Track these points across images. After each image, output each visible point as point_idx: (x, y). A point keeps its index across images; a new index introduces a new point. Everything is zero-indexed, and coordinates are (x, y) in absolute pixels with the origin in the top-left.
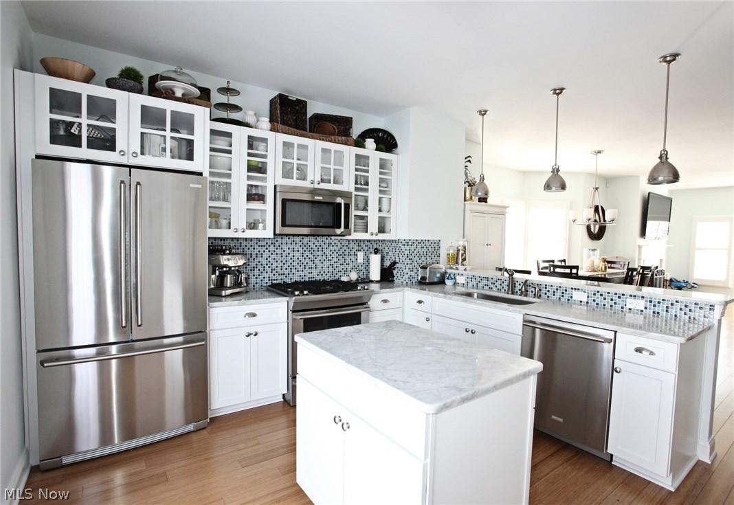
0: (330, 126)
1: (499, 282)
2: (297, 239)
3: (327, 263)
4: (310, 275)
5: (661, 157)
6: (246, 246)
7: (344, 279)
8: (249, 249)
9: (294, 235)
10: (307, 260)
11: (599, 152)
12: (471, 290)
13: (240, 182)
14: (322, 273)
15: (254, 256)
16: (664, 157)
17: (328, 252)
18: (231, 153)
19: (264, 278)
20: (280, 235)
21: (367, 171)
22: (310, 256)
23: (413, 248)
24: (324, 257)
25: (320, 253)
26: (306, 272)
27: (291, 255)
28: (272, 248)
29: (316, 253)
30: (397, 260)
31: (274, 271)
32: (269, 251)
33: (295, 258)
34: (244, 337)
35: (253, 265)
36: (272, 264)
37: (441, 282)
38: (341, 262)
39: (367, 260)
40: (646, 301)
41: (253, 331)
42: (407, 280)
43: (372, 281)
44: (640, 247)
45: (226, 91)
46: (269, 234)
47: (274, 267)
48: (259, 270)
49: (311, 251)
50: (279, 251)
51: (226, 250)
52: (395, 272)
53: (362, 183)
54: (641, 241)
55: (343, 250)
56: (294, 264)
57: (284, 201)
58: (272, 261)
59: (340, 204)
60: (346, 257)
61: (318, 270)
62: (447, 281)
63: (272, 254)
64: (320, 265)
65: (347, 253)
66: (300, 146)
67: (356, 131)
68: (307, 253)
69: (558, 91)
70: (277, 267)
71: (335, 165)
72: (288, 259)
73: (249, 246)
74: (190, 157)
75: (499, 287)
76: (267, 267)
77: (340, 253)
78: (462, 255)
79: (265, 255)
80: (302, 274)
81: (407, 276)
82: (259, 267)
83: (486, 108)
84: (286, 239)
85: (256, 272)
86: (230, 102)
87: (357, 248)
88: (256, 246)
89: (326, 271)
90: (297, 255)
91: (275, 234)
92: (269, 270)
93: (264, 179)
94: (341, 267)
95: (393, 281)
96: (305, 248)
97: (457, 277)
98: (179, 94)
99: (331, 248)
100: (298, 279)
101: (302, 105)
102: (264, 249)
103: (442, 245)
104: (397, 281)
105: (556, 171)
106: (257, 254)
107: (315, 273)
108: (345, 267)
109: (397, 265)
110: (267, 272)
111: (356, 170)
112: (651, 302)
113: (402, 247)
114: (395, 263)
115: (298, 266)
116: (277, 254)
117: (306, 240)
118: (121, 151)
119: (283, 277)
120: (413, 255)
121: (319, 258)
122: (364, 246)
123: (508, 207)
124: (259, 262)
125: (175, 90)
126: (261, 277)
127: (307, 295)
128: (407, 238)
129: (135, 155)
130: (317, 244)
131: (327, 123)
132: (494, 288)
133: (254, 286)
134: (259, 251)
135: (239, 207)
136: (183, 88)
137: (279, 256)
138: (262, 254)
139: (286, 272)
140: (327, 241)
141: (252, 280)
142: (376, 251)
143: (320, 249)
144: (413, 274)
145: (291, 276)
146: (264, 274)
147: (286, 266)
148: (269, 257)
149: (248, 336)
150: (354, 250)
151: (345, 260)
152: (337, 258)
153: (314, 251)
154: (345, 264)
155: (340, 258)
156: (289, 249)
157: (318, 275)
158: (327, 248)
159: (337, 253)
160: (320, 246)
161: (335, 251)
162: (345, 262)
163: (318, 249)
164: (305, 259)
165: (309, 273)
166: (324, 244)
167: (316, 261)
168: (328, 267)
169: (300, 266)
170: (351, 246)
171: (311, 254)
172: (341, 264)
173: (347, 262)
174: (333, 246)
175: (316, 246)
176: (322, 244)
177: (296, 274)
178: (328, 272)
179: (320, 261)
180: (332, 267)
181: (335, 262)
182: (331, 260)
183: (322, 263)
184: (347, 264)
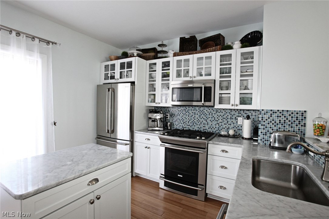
2: (197, 108)
3: (215, 122)
4: (204, 128)
7: (224, 133)
9: (195, 106)
10: (202, 120)
13: (159, 82)
14: (212, 127)
17: (215, 116)
18: (156, 71)
19: (180, 126)
21: (230, 64)
22: (204, 117)
24: (213, 119)
25: (211, 116)
26: (202, 126)
27: (194, 116)
31: (185, 124)
33: (196, 118)
36: (184, 120)
41: (148, 146)
42: (259, 141)
45: (161, 45)
47: (185, 121)
49: (205, 115)
55: (226, 115)
56: (195, 121)
57: (173, 89)
58: (184, 118)
60: (229, 120)
61: (209, 126)
62: (294, 150)
63: (184, 115)
65: (229, 117)
68: (203, 116)
70: (186, 121)
71: (206, 65)
72: (192, 118)
77: (225, 117)
79: (181, 115)
80: (200, 127)
81: (259, 138)
82: (178, 120)
84: (191, 108)
85: (177, 123)
89: (214, 127)
90: (197, 116)
92: (182, 122)
93: (169, 80)
94: (224, 126)
96: (201, 113)
99: (218, 114)
100: (197, 129)
103: (308, 115)
107: (207, 127)
108: (227, 126)
110: (181, 123)
111: (222, 65)
115: (197, 122)
116: (186, 115)
117: (202, 109)
119: (189, 127)
121: (210, 119)
122: (243, 114)
124: (178, 118)
125: (134, 53)
127: (167, 135)
130: (209, 111)
135: (158, 94)
139: (191, 124)
142: (248, 118)
145: (193, 127)
146: (180, 124)
147: (191, 121)
148: (183, 116)
149: (146, 148)
150: (235, 116)
151: (228, 121)
152: (222, 120)
153: (207, 115)
154: (227, 124)
155: (224, 120)
156: (192, 113)
157: (209, 128)
158: (215, 114)
159: (222, 117)
160: (211, 112)
161: (220, 115)
162: (228, 123)
163: (209, 113)
164: (201, 118)
165: (203, 127)
166: (213, 111)
167: (208, 120)
168: (216, 125)
169: (198, 122)
170: (232, 113)
171: (205, 116)
172: (224, 124)
173: (229, 123)
174: (219, 112)
175: (208, 112)
176: (212, 111)
177: (196, 126)
178: (216, 128)
179: (210, 120)
180: (219, 125)
181: (220, 122)
182: (217, 121)
183: (212, 122)
184: (229, 124)
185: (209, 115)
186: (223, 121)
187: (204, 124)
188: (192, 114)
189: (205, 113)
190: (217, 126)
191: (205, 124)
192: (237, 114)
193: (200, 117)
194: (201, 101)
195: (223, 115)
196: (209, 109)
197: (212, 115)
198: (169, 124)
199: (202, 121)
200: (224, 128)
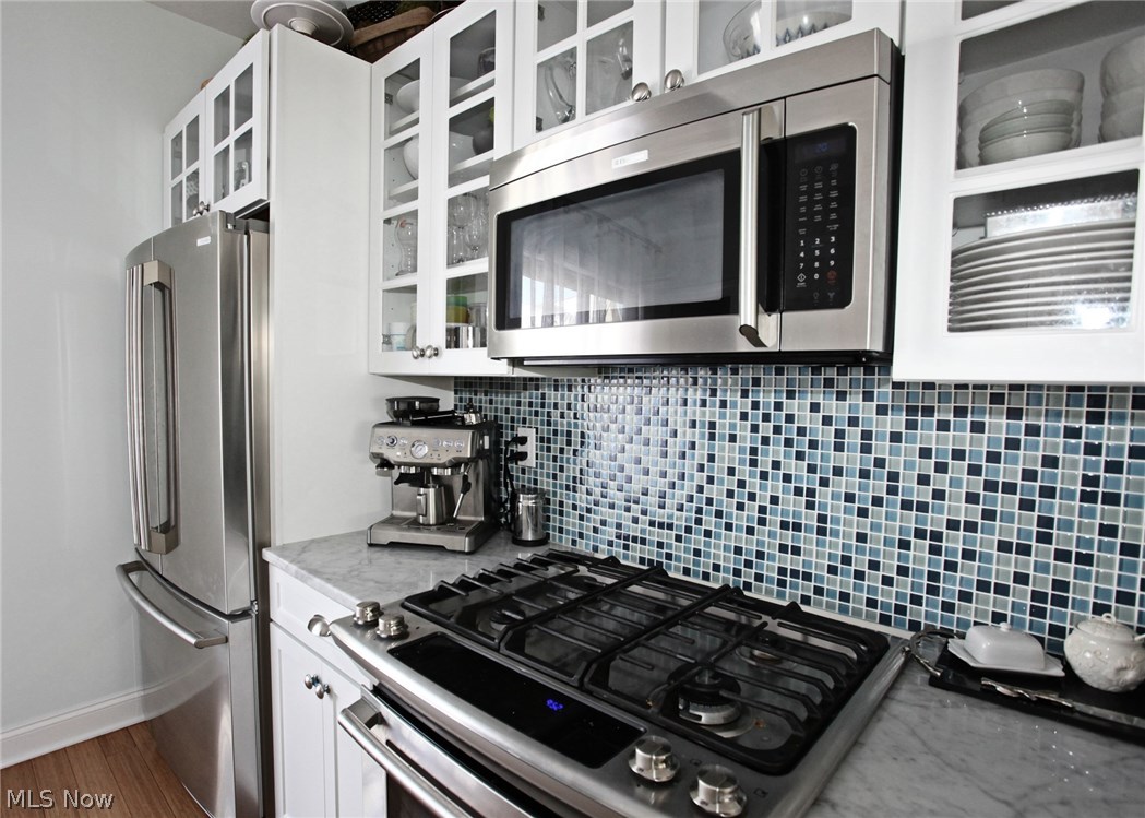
2: (732, 383)
4: (790, 562)
10: (775, 486)
17: (903, 460)
19: (604, 522)
22: (792, 466)
24: (879, 485)
25: (851, 460)
26: (770, 538)
27: (700, 454)
29: (827, 458)
31: (636, 510)
33: (719, 469)
36: (629, 480)
47: (635, 489)
49: (802, 445)
55: (1029, 458)
56: (713, 491)
58: (630, 468)
60: (1062, 509)
61: (835, 546)
65: (1069, 475)
68: (776, 450)
70: (645, 493)
72: (690, 466)
77: (1008, 472)
80: (750, 545)
89: (890, 565)
90: (728, 454)
94: (1004, 568)
96: (766, 429)
99: (928, 435)
107: (815, 555)
108: (1042, 567)
110: (612, 506)
115: (728, 506)
119: (667, 536)
121: (842, 485)
130: (831, 406)
137: (655, 449)
139: (681, 520)
143: (854, 437)
145: (698, 539)
147: (679, 495)
151: (1045, 522)
152: (972, 498)
153: (813, 444)
154: (1044, 553)
155: (1005, 504)
156: (693, 424)
157: (832, 570)
158: (895, 437)
159: (974, 470)
160: (853, 422)
161: (958, 455)
162: (1045, 538)
163: (839, 434)
164: (764, 475)
165: (783, 548)
166: (882, 410)
167: (823, 496)
168: (904, 545)
169: (740, 507)
170: (1116, 436)
171: (800, 456)
172: (1004, 546)
173: (1066, 540)
174: (943, 426)
175: (827, 421)
177: (718, 536)
178: (903, 571)
179: (849, 498)
180: (935, 550)
181: (953, 525)
182: (922, 507)
183: (863, 513)
184: (1062, 556)
185: (839, 447)
186: (989, 515)
187: (785, 525)
188: (687, 434)
189: (801, 431)
190: (920, 557)
191: (797, 527)
193: (753, 463)
194: (728, 304)
195: (993, 457)
196: (841, 396)
197: (866, 449)
198: (525, 502)
199: (774, 500)
200: (1002, 590)
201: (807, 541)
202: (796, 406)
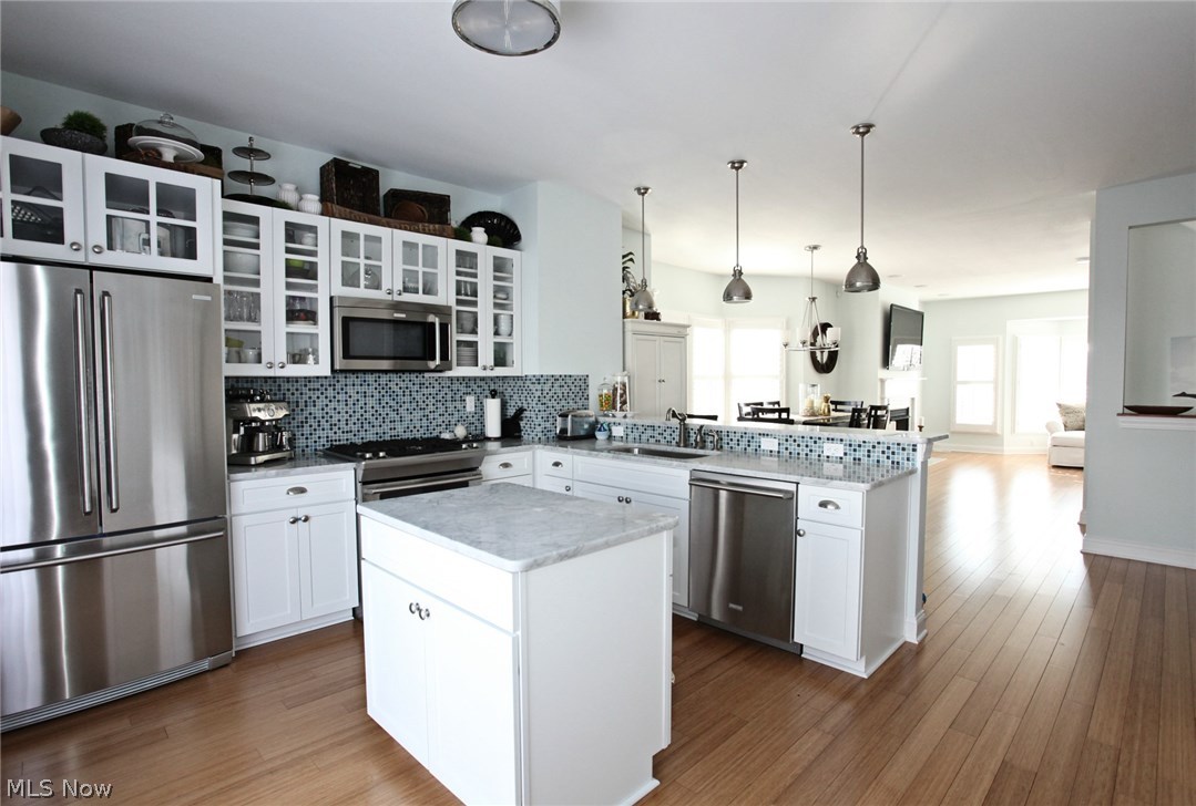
0: (417, 208)
1: (669, 431)
2: (370, 378)
3: (418, 414)
4: (393, 432)
5: (858, 257)
6: (288, 390)
7: (446, 436)
8: (293, 394)
9: (365, 372)
10: (387, 410)
11: (815, 248)
12: (630, 445)
13: (274, 292)
14: (411, 427)
15: (302, 405)
16: (862, 256)
17: (419, 397)
18: (258, 248)
19: (319, 437)
20: (341, 371)
21: (475, 276)
22: (392, 403)
23: (547, 387)
24: (414, 405)
25: (407, 399)
26: (386, 427)
27: (361, 403)
28: (330, 392)
29: (401, 399)
30: (525, 406)
31: (335, 429)
32: (326, 397)
33: (368, 407)
34: (286, 524)
35: (301, 418)
36: (331, 417)
37: (590, 436)
38: (441, 411)
39: (480, 408)
40: (845, 445)
41: (301, 515)
42: (540, 435)
43: (489, 439)
44: (882, 381)
45: (248, 152)
46: (323, 369)
47: (334, 420)
48: (311, 426)
49: (393, 395)
50: (342, 397)
51: (255, 395)
52: (522, 424)
53: (467, 293)
54: (883, 373)
55: (443, 393)
56: (367, 415)
57: (346, 321)
58: (332, 413)
59: (433, 324)
60: (449, 404)
61: (405, 424)
62: (598, 435)
63: (330, 401)
64: (407, 417)
65: (449, 397)
66: (368, 238)
67: (457, 216)
68: (387, 399)
69: (737, 165)
70: (339, 421)
71: (424, 266)
72: (357, 408)
73: (293, 389)
74: (191, 253)
75: (669, 438)
76: (323, 422)
77: (439, 397)
78: (621, 396)
79: (319, 404)
80: (380, 431)
81: (539, 429)
82: (311, 421)
83: (647, 185)
84: (352, 378)
85: (307, 430)
86: (255, 171)
87: (464, 390)
88: (305, 390)
89: (418, 426)
90: (371, 402)
91: (333, 370)
92: (327, 426)
93: (314, 288)
94: (440, 420)
95: (520, 437)
96: (383, 392)
97: (614, 428)
98: (169, 156)
99: (425, 391)
100: (373, 438)
101: (370, 176)
102: (318, 393)
103: (591, 382)
104: (525, 437)
105: (738, 274)
106: (306, 402)
107: (400, 428)
108: (446, 418)
109: (526, 414)
110: (323, 430)
111: (458, 273)
112: (850, 445)
113: (531, 387)
114: (521, 410)
115: (372, 419)
116: (338, 401)
117: (384, 379)
118: (73, 244)
119: (350, 436)
120: (548, 398)
121: (405, 406)
122: (475, 387)
123: (689, 326)
124: (310, 414)
125: (163, 150)
126: (315, 437)
127: (384, 457)
128: (537, 373)
129: (98, 250)
130: (402, 385)
131: (413, 203)
132: (663, 441)
133: (303, 451)
134: (310, 398)
135: (274, 331)
136: (175, 148)
137: (342, 404)
138: (314, 402)
139: (355, 428)
140: (417, 381)
141: (301, 442)
142: (494, 394)
143: (407, 393)
144: (548, 425)
145: (362, 434)
146: (320, 433)
147: (354, 419)
148: (327, 405)
149: (293, 522)
150: (461, 393)
151: (446, 408)
152: (434, 405)
153: (397, 396)
154: (446, 415)
155: (439, 405)
156: (358, 393)
157: (404, 432)
162: (446, 412)
164: (383, 407)
165: (391, 429)
167: (401, 410)
168: (421, 420)
169: (376, 419)
170: (455, 387)
171: (393, 400)
172: (440, 415)
173: (450, 411)
176: (410, 385)
177: (369, 431)
178: (421, 427)
179: (408, 410)
180: (427, 420)
182: (424, 409)
183: (411, 413)
184: (449, 415)
186: (437, 408)
187: (391, 422)
189: (394, 392)
190: (425, 422)
192: (463, 389)
193: (380, 404)
201: (398, 425)
202: (392, 385)
